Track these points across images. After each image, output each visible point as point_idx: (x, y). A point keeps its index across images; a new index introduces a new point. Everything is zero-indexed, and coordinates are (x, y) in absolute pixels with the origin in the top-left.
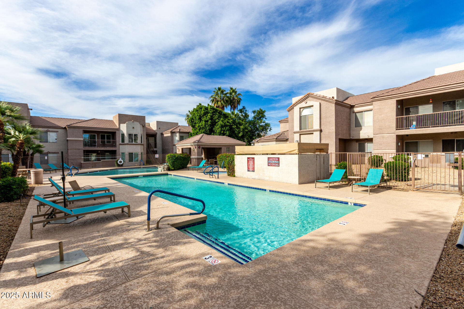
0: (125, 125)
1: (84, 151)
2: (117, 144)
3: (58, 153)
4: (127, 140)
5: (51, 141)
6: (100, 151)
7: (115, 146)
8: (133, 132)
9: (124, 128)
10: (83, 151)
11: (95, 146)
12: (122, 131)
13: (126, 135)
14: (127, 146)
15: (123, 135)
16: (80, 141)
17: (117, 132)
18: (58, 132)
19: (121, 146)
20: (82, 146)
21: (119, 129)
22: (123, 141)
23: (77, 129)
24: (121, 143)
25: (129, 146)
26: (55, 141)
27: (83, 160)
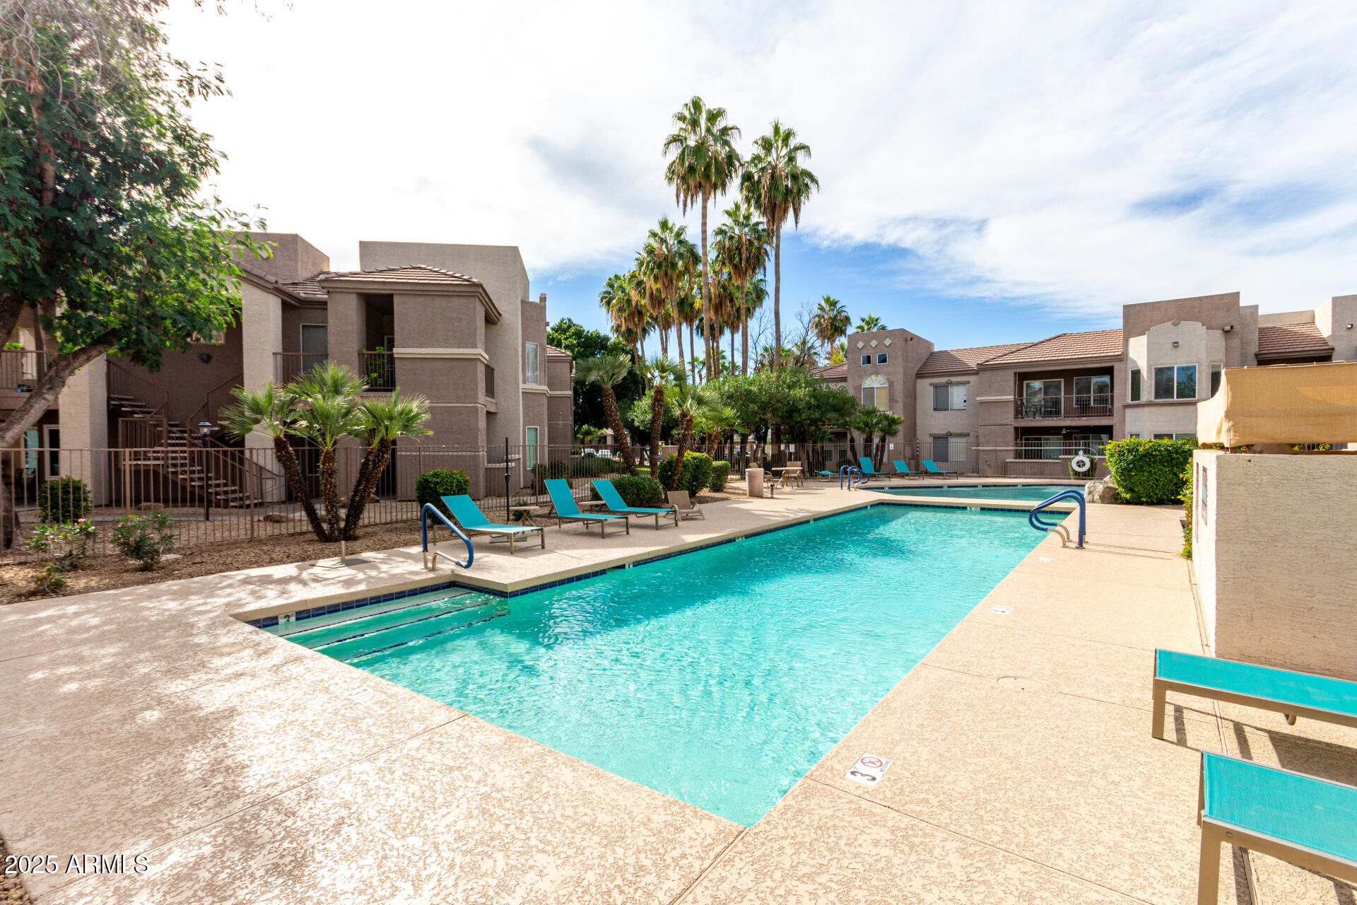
0: (1144, 339)
1: (1016, 429)
2: (1117, 404)
3: (968, 435)
4: (1147, 392)
5: (956, 407)
6: (1067, 428)
7: (1110, 413)
8: (1177, 361)
9: (1139, 352)
10: (1012, 430)
11: (1057, 413)
12: (1134, 362)
13: (1144, 373)
14: (1146, 409)
15: (1136, 375)
16: (1007, 402)
17: (1117, 366)
18: (968, 382)
19: (1129, 412)
20: (1012, 415)
21: (1122, 358)
22: (1136, 394)
23: (1000, 372)
24: (1129, 401)
25: (1154, 409)
26: (962, 406)
27: (1012, 454)
